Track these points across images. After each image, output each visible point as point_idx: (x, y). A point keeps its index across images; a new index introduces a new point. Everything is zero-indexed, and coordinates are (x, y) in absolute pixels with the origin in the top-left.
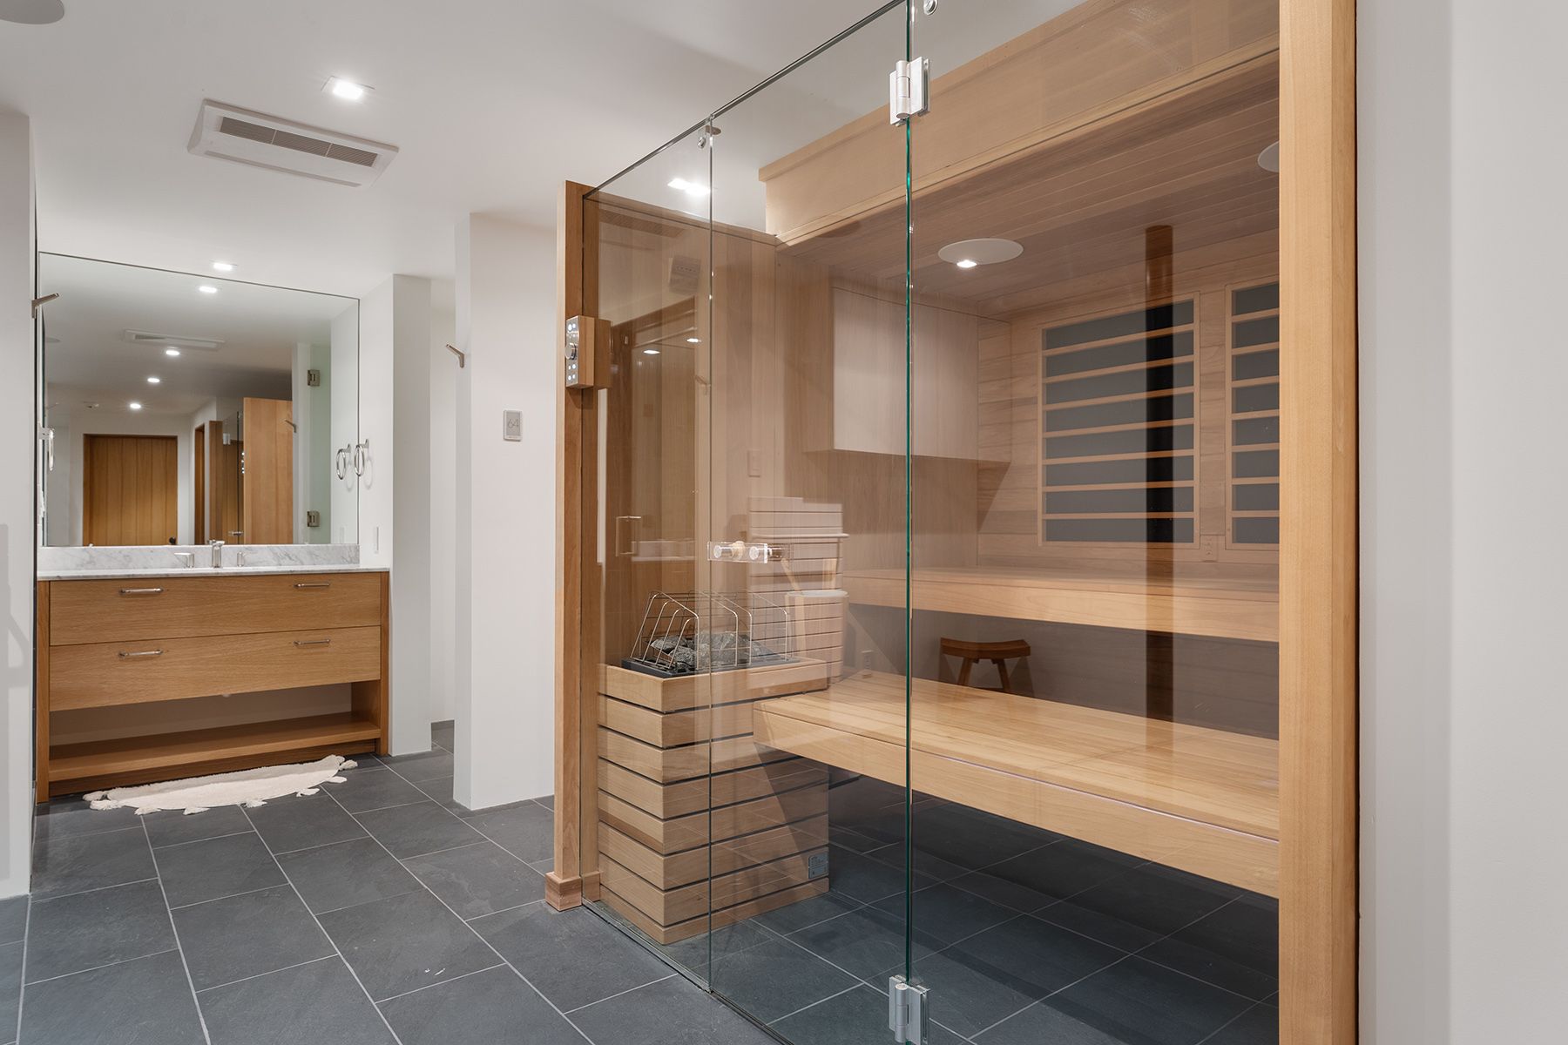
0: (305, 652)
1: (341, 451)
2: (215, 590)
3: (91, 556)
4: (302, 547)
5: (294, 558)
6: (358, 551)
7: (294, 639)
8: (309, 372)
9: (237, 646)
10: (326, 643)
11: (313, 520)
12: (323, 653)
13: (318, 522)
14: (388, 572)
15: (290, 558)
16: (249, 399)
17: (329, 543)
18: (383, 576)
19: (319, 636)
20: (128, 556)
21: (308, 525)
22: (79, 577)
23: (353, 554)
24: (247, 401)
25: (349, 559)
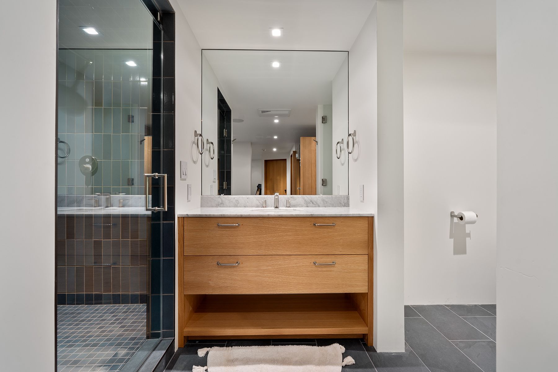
0: (320, 269)
1: (338, 143)
2: (268, 226)
3: (222, 201)
4: (319, 197)
5: (315, 203)
6: (349, 199)
7: (313, 260)
8: (322, 117)
9: (280, 263)
10: (333, 264)
11: (324, 183)
12: (331, 271)
13: (326, 184)
14: (373, 217)
15: (313, 203)
16: (302, 137)
17: (332, 194)
18: (370, 219)
19: (328, 260)
20: (237, 200)
21: (322, 185)
22: (197, 215)
23: (346, 201)
24: (301, 138)
25: (343, 204)
